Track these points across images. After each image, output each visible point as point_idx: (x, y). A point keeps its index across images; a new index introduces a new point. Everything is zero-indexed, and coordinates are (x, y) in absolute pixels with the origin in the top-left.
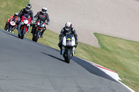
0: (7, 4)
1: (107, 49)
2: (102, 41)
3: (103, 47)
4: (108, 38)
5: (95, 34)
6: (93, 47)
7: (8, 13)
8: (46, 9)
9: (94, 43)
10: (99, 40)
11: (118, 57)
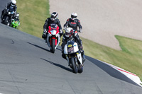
0: (26, 5)
1: (128, 52)
2: (123, 44)
3: (124, 50)
4: (129, 40)
5: (116, 36)
6: (114, 50)
7: (27, 14)
8: (75, 15)
9: (115, 45)
10: (120, 43)
11: (139, 60)
